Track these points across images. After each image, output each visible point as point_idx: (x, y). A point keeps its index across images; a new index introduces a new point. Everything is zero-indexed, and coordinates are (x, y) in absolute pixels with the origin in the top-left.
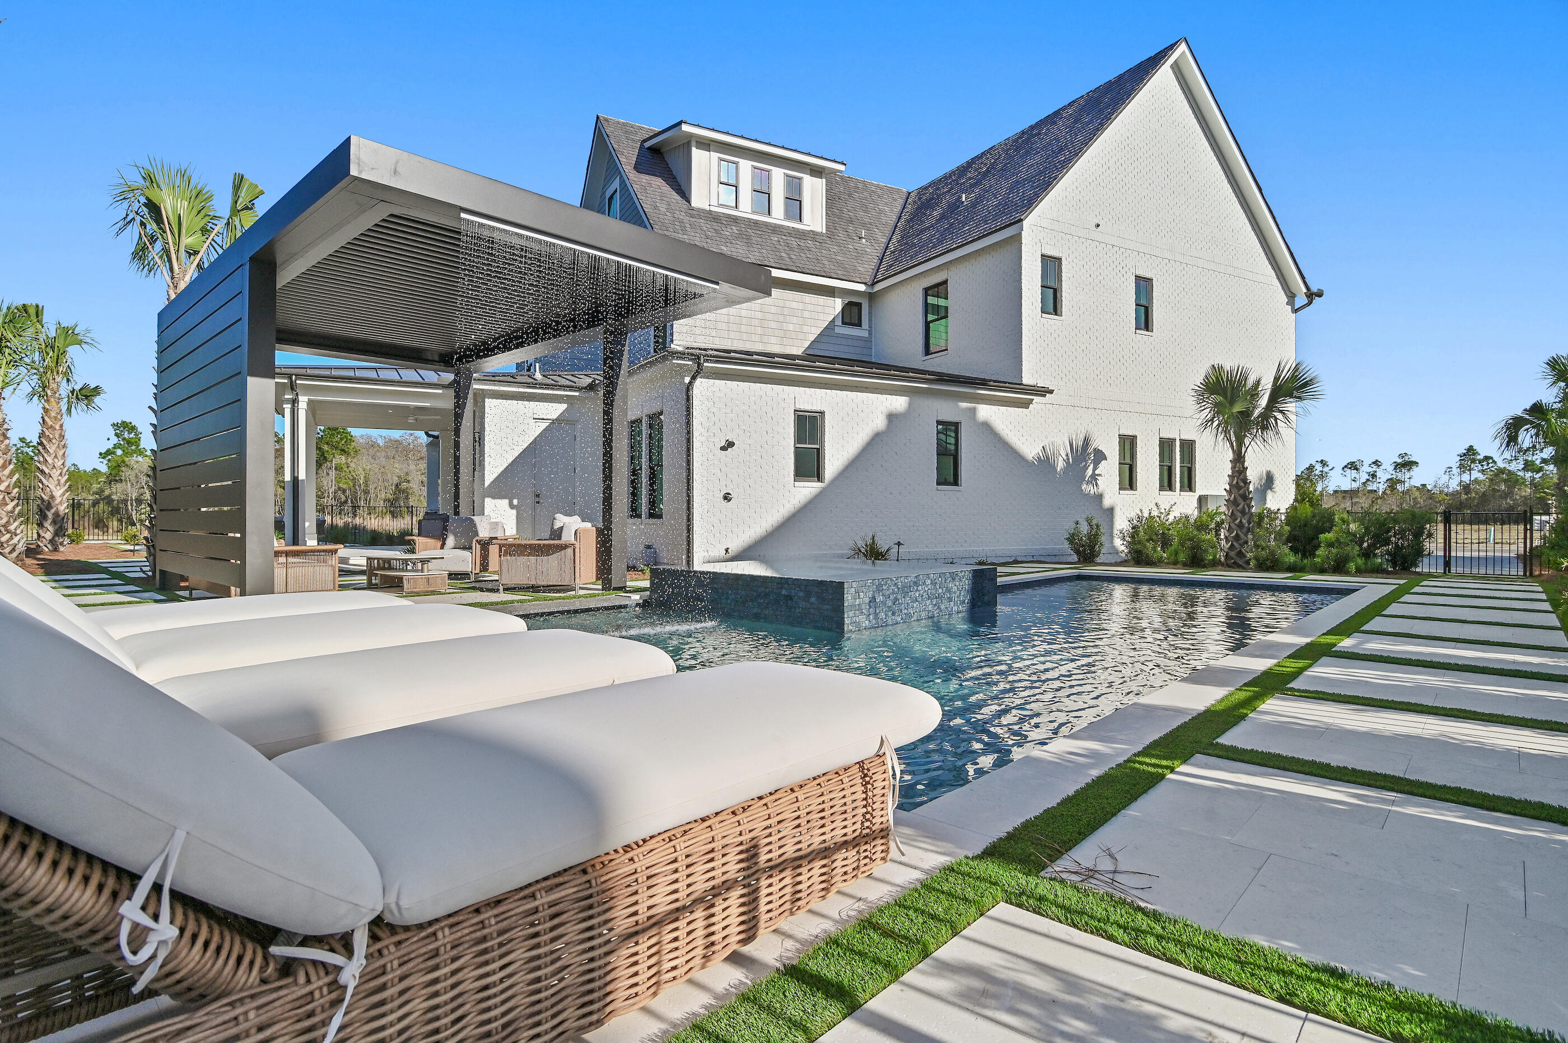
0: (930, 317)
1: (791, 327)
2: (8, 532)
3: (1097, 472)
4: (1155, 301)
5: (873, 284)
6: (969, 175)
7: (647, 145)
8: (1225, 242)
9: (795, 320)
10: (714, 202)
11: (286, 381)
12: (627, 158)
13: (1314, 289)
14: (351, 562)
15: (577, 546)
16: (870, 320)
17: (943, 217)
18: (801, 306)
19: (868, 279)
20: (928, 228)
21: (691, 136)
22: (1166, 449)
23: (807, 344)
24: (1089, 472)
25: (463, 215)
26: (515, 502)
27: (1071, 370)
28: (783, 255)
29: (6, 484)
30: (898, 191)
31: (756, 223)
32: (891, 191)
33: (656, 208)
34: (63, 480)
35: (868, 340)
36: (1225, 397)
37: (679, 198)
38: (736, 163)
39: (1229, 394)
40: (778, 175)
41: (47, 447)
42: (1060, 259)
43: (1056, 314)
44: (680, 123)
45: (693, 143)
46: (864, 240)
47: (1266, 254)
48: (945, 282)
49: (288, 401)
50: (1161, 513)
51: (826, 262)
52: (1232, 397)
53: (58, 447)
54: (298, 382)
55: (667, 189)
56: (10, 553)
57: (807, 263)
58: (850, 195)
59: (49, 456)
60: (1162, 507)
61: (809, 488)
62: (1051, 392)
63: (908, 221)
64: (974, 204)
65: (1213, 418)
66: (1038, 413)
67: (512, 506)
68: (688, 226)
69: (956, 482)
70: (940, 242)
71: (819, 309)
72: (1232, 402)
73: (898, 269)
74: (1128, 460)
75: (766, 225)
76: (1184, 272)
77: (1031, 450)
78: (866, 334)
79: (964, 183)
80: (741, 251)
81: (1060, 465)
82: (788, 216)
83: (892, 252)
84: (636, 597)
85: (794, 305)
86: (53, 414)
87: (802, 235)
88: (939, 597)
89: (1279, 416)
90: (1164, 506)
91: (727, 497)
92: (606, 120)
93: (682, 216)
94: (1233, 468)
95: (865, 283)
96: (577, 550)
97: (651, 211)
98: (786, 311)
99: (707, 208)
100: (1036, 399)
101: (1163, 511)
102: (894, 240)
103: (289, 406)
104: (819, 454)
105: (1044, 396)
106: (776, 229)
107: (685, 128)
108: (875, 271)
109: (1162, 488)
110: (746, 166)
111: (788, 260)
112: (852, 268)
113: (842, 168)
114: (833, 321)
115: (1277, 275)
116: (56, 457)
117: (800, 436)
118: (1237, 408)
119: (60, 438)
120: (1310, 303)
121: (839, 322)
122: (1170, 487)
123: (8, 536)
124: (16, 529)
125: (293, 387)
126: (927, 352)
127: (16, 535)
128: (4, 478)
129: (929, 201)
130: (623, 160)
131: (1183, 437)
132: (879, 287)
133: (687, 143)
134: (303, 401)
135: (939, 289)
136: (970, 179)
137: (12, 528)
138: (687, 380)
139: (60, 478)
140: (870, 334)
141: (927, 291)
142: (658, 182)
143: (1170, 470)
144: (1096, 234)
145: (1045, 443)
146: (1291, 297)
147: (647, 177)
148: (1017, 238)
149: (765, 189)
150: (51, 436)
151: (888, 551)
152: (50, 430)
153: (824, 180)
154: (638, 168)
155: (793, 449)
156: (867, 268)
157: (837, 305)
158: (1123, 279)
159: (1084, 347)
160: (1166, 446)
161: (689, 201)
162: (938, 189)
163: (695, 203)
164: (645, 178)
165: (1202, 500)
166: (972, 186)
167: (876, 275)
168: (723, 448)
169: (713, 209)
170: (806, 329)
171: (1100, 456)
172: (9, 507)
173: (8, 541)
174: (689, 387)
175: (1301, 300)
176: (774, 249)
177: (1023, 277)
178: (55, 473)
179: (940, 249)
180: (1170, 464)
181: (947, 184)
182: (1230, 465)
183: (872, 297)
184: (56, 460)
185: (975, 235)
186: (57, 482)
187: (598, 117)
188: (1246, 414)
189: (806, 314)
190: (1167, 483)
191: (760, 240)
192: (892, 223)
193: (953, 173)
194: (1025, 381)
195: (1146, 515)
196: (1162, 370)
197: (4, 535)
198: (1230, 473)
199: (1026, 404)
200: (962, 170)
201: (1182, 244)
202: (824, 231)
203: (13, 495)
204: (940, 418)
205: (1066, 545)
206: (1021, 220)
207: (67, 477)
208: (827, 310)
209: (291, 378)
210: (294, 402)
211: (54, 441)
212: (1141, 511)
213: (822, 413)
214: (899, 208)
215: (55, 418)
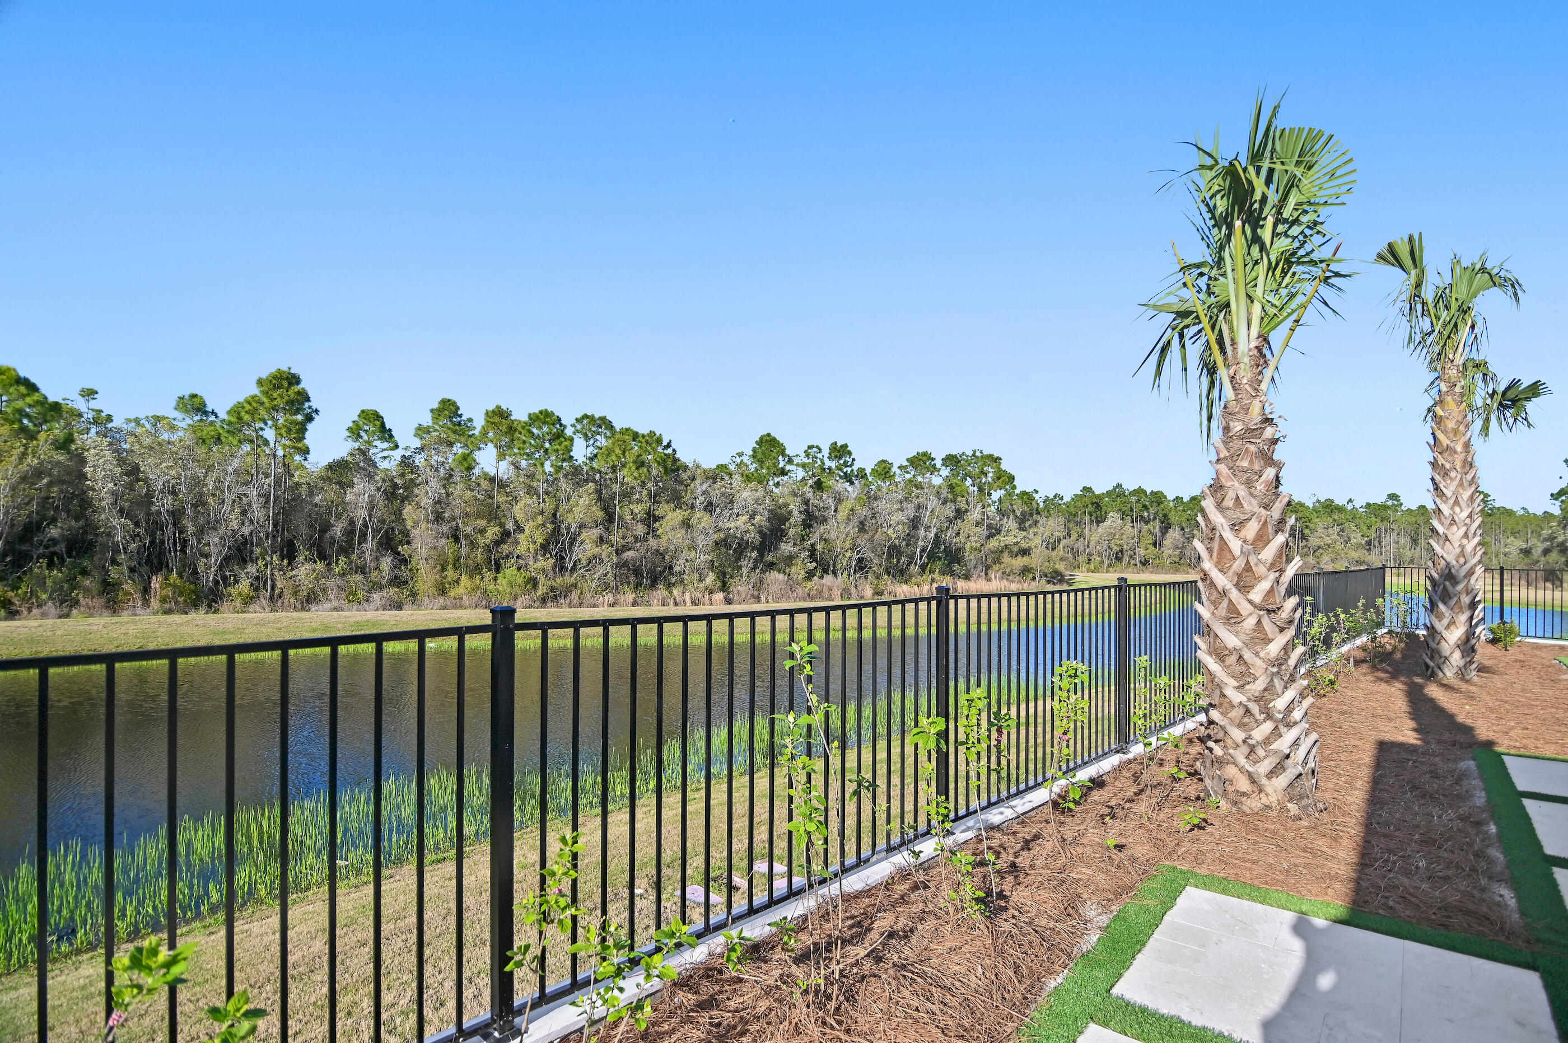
2: (1269, 717)
29: (1265, 585)
41: (1441, 486)
53: (1461, 484)
56: (1272, 774)
59: (1445, 502)
86: (1451, 425)
116: (1457, 503)
119: (1463, 467)
123: (1268, 727)
124: (1289, 709)
127: (1290, 726)
128: (1261, 570)
137: (1280, 704)
139: (1465, 541)
150: (1448, 466)
152: (1446, 455)
172: (1274, 648)
173: (1267, 741)
178: (1456, 534)
184: (1457, 509)
186: (1458, 550)
197: (1259, 723)
203: (1284, 615)
207: (1477, 539)
211: (1453, 474)
215: (1456, 432)
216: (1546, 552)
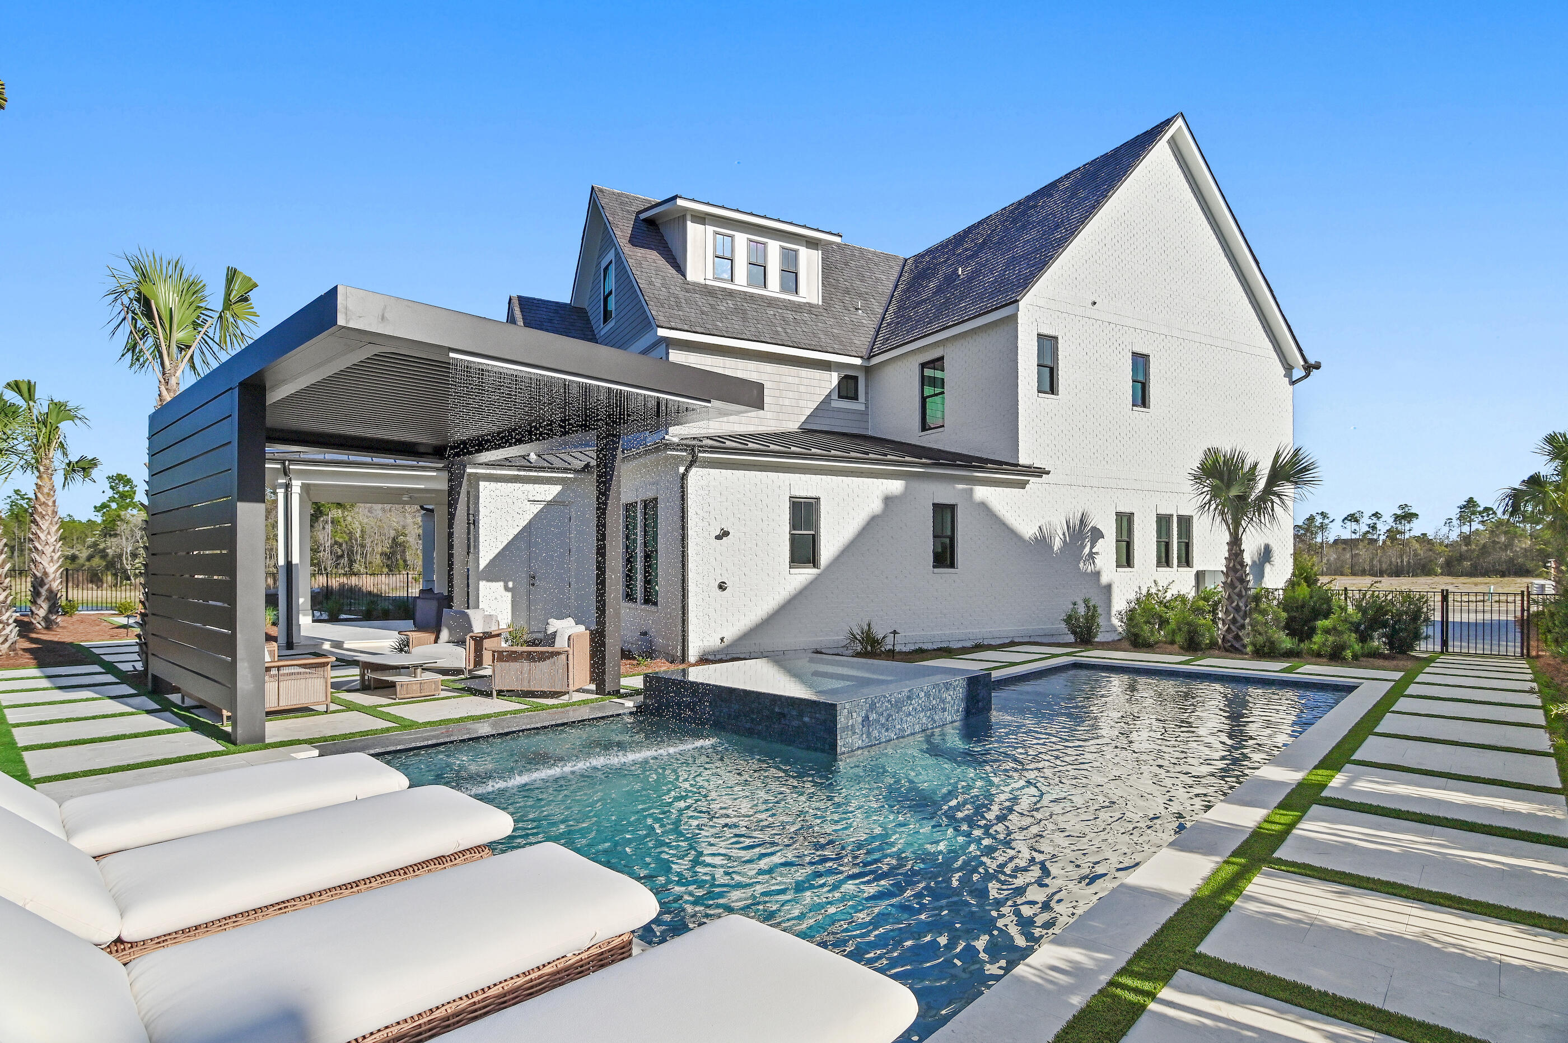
0: (928, 391)
1: (787, 402)
3: (1094, 550)
4: (1151, 377)
5: (869, 358)
6: (966, 246)
7: (643, 216)
8: (1222, 315)
9: (791, 394)
10: (710, 276)
11: (279, 466)
12: (622, 231)
13: (1312, 361)
14: (345, 646)
15: (571, 652)
16: (867, 393)
17: (939, 290)
18: (797, 380)
19: (865, 353)
20: (925, 301)
21: (686, 210)
22: (1164, 523)
23: (803, 418)
24: (1087, 550)
25: (452, 355)
26: (510, 584)
27: (1068, 449)
28: (779, 329)
30: (895, 258)
31: (752, 296)
32: (888, 258)
33: (651, 283)
34: (56, 557)
35: (865, 414)
36: (1222, 480)
37: (674, 272)
38: (732, 237)
39: (1226, 478)
40: (774, 247)
41: (40, 524)
42: (1056, 338)
43: (1053, 393)
44: (675, 198)
45: (689, 217)
46: (860, 311)
47: (1264, 327)
48: (941, 359)
49: (281, 486)
50: (1159, 590)
51: (822, 336)
52: (1229, 479)
53: (51, 523)
54: (291, 467)
55: (662, 262)
57: (804, 337)
58: (846, 264)
59: (42, 532)
60: (1160, 584)
61: (806, 574)
62: (1048, 473)
63: (904, 291)
64: (970, 279)
65: (1209, 502)
66: (1034, 493)
67: (507, 588)
68: (683, 301)
69: (952, 565)
70: (937, 317)
71: (815, 383)
72: (1229, 486)
73: (894, 343)
74: (1125, 538)
75: (762, 297)
76: (1181, 347)
77: (1028, 530)
78: (862, 408)
79: (960, 254)
80: (737, 327)
81: (1057, 544)
82: (784, 289)
83: (889, 324)
84: (629, 704)
85: (790, 380)
86: (46, 490)
87: (798, 308)
88: (934, 708)
89: (1276, 500)
90: (1162, 583)
91: (722, 587)
92: (601, 191)
93: (677, 291)
94: (1230, 551)
95: (861, 357)
96: (571, 657)
97: (646, 286)
98: (782, 386)
99: (702, 282)
100: (1032, 479)
101: (1161, 588)
102: (891, 310)
103: (283, 490)
104: (814, 540)
105: (1041, 477)
106: (771, 302)
107: (680, 202)
108: (871, 344)
109: (1159, 564)
110: (741, 239)
111: (783, 334)
112: (848, 341)
113: (838, 240)
114: (829, 395)
115: (1274, 347)
116: (49, 533)
117: (796, 521)
118: (1234, 492)
119: (52, 514)
120: (1307, 375)
121: (835, 396)
122: (1168, 563)
125: (286, 472)
126: (924, 427)
129: (925, 270)
130: (618, 233)
131: (1180, 513)
132: (875, 361)
133: (682, 217)
134: (296, 485)
135: (937, 363)
136: (967, 250)
138: (682, 470)
139: (53, 554)
140: (867, 407)
141: (923, 366)
142: (653, 255)
143: (1168, 546)
144: (1092, 312)
145: (1042, 522)
146: (1289, 368)
147: (643, 251)
148: (1013, 318)
149: (760, 262)
150: (44, 513)
151: (884, 638)
152: (43, 507)
153: (820, 252)
154: (634, 241)
155: (788, 536)
156: (863, 341)
157: (834, 378)
158: (1121, 356)
159: (1080, 425)
160: (1163, 522)
161: (684, 275)
162: (934, 258)
163: (691, 277)
164: (640, 252)
165: (1200, 576)
166: (968, 258)
167: (872, 349)
168: (718, 537)
169: (708, 282)
170: (802, 403)
171: (1097, 534)
174: (684, 477)
175: (1298, 373)
176: (770, 324)
177: (1019, 357)
178: (48, 550)
179: (936, 326)
180: (1167, 540)
181: (943, 254)
182: (1227, 548)
183: (868, 370)
184: (49, 537)
185: (971, 313)
186: (50, 559)
187: (593, 188)
188: (1242, 498)
189: (802, 389)
190: (1164, 559)
191: (755, 314)
192: (888, 292)
193: (949, 241)
194: (1021, 462)
195: (1144, 592)
196: (1159, 446)
198: (1227, 555)
199: (1022, 485)
200: (960, 238)
201: (1179, 319)
202: (820, 303)
204: (936, 501)
205: (1063, 625)
206: (1017, 301)
207: (60, 553)
208: (823, 384)
209: (284, 464)
210: (288, 487)
211: (47, 517)
212: (1140, 588)
213: (818, 499)
214: (896, 275)
215: (48, 494)
216: (89, 558)
